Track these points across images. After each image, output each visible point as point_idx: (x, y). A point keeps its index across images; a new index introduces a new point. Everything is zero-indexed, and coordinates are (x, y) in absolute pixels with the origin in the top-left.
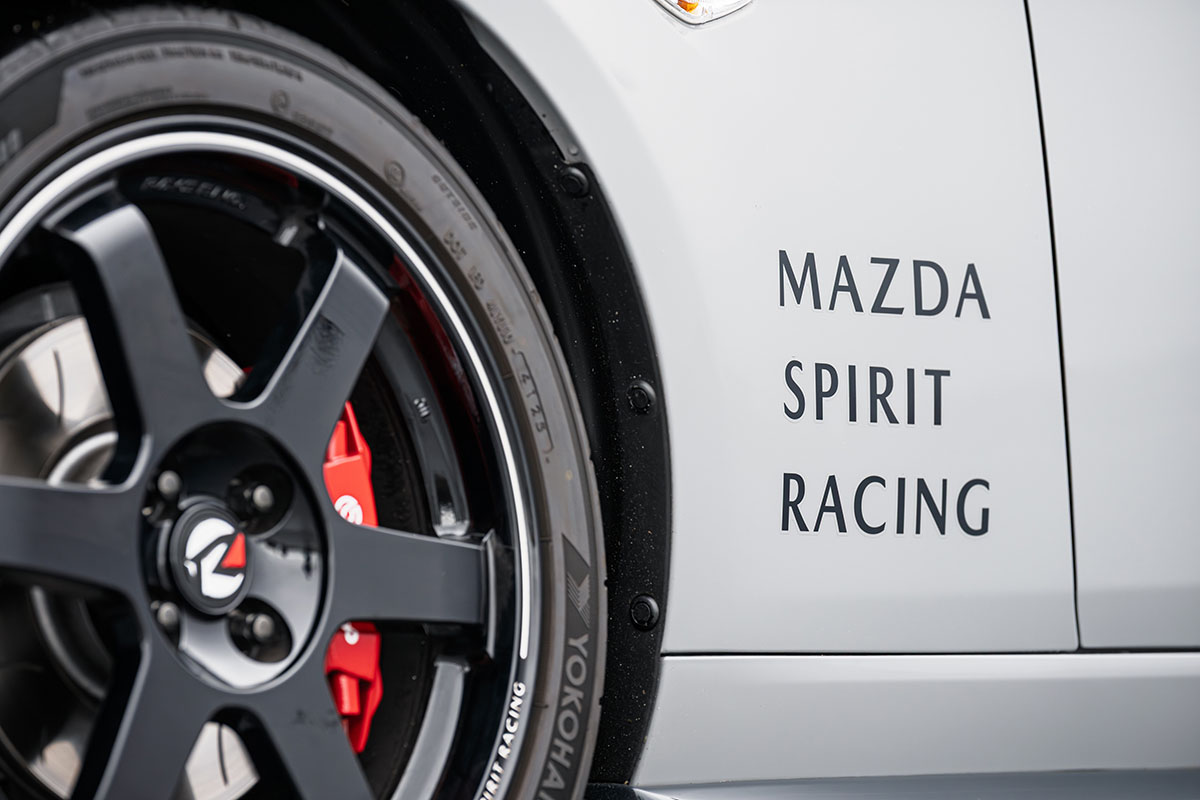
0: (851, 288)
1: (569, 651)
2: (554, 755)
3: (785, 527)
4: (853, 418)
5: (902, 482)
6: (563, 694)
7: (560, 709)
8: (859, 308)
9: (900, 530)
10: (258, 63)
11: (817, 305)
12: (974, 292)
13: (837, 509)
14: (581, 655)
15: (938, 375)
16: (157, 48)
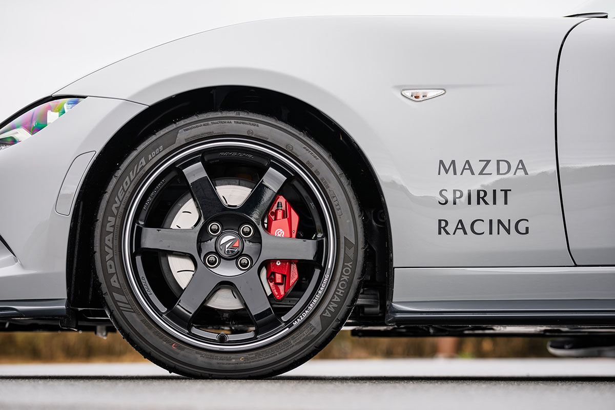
0: (470, 168)
1: (344, 266)
2: (337, 293)
3: (440, 233)
4: (469, 203)
5: (491, 221)
6: (341, 277)
7: (340, 281)
8: (473, 173)
9: (491, 233)
10: (243, 123)
11: (455, 173)
12: (521, 167)
13: (463, 228)
14: (349, 267)
15: (506, 191)
16: (210, 122)
